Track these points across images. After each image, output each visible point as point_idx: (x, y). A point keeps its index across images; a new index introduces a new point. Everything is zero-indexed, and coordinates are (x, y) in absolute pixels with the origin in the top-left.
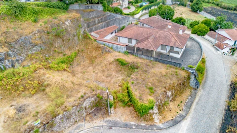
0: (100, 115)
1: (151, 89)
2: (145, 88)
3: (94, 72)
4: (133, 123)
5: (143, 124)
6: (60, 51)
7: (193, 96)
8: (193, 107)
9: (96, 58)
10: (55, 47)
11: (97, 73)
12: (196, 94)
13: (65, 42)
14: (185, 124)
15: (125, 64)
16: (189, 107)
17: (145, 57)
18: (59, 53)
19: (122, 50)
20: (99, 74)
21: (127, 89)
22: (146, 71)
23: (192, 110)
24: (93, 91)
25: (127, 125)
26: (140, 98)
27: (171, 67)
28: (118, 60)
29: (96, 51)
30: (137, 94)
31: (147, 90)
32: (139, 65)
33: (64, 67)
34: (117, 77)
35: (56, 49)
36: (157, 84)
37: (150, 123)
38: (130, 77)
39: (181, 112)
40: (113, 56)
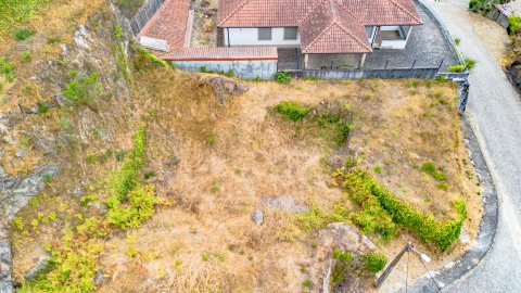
1: (429, 169)
2: (415, 174)
3: (238, 172)
4: (431, 274)
6: (103, 151)
7: (470, 134)
9: (212, 123)
10: (84, 147)
11: (249, 173)
12: (469, 126)
13: (101, 115)
15: (302, 116)
16: (484, 167)
17: (339, 75)
18: (102, 160)
19: (265, 73)
20: (259, 173)
21: (373, 193)
22: (375, 119)
23: (495, 174)
24: (314, 247)
25: (425, 288)
26: (432, 208)
27: (415, 85)
28: (279, 109)
29: (197, 99)
30: (417, 200)
31: (427, 177)
32: (348, 107)
33: (150, 198)
34: (303, 160)
35: (90, 153)
36: (428, 148)
37: (457, 252)
38: (352, 152)
39: (482, 189)
40: (256, 102)
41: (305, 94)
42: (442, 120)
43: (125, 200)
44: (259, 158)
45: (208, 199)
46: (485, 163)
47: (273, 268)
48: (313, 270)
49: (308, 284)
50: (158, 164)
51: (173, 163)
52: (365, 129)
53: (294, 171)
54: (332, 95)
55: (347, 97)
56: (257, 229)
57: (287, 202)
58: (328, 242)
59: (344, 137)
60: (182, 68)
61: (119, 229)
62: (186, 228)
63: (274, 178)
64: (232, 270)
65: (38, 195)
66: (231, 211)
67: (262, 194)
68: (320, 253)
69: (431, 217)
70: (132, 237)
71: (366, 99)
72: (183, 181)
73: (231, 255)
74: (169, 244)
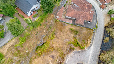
0: (71, 51)
3: (63, 35)
4: (80, 51)
5: (82, 50)
7: (93, 36)
8: (94, 40)
9: (62, 29)
11: (65, 36)
12: (94, 35)
14: (92, 47)
15: (73, 30)
18: (51, 32)
19: (70, 23)
21: (77, 42)
23: (94, 42)
25: (78, 52)
26: (82, 45)
27: (88, 29)
28: (70, 29)
29: (61, 26)
30: (80, 44)
31: (83, 42)
32: (78, 31)
33: (54, 37)
34: (71, 35)
35: (50, 32)
36: (85, 38)
37: (84, 49)
38: (76, 37)
39: (91, 43)
40: (68, 27)
41: (74, 28)
42: (89, 35)
43: (52, 37)
44: (66, 34)
45: (60, 38)
46: (93, 40)
47: (64, 47)
48: (68, 48)
49: (67, 49)
50: (56, 32)
51: (57, 32)
52: (79, 34)
53: (70, 36)
54: (77, 29)
55: (79, 29)
56: (64, 42)
57: (68, 40)
58: (70, 46)
59: (77, 34)
60: (60, 21)
61: (51, 40)
62: (57, 41)
63: (67, 37)
64: (61, 46)
65: (46, 36)
66: (62, 40)
67: (65, 38)
68: (69, 47)
69: (81, 46)
70: (52, 41)
71: (81, 30)
72: (58, 35)
73: (61, 45)
74: (56, 42)
